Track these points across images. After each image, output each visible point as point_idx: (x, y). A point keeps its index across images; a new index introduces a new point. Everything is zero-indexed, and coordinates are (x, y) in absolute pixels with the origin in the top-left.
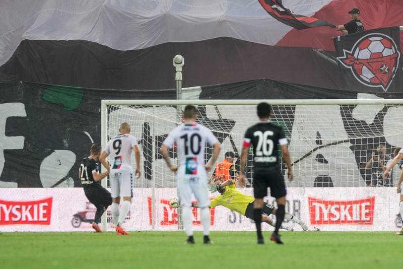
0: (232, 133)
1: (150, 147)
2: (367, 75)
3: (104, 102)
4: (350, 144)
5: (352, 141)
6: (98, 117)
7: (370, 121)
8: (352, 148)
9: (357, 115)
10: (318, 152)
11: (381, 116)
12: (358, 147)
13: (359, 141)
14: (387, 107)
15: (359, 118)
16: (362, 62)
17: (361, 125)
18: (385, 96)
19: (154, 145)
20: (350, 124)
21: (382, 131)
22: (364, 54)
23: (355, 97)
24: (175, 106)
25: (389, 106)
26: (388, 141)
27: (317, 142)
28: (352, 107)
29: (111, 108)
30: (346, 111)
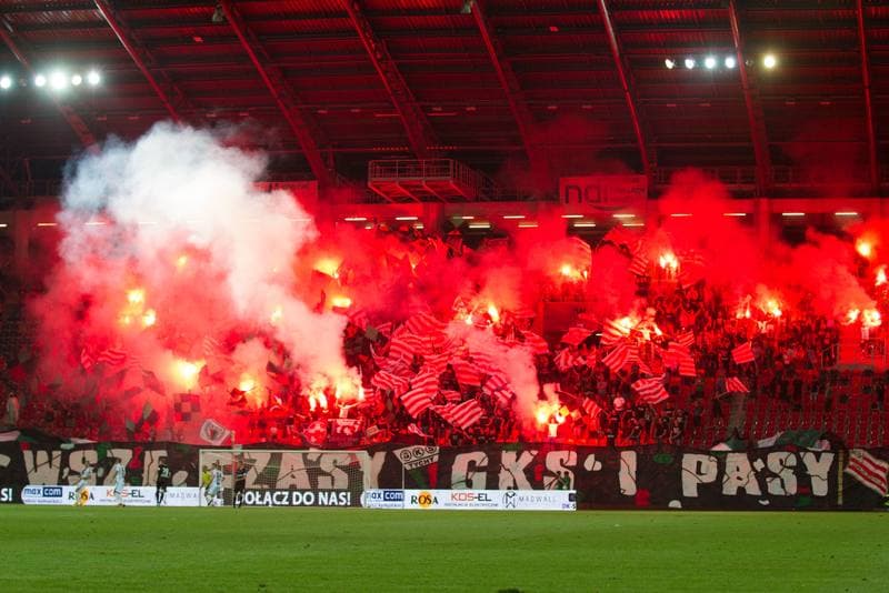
0: (255, 465)
2: (313, 440)
3: (201, 451)
4: (306, 470)
7: (315, 460)
10: (292, 474)
11: (319, 458)
12: (310, 472)
13: (309, 469)
14: (322, 454)
15: (310, 459)
16: (312, 434)
17: (311, 461)
20: (306, 461)
21: (320, 464)
22: (312, 431)
23: (308, 449)
24: (231, 453)
26: (322, 469)
27: (292, 469)
28: (307, 454)
29: (204, 453)
30: (305, 455)
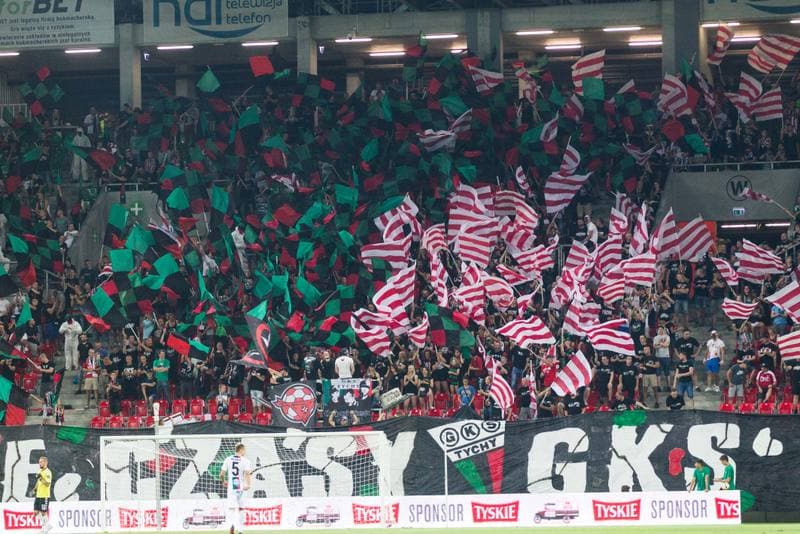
0: (195, 459)
1: (136, 471)
2: (292, 413)
3: (103, 438)
4: (281, 466)
5: (283, 464)
6: (97, 448)
7: (296, 449)
8: (283, 469)
9: (286, 444)
10: (258, 472)
11: (304, 445)
12: (288, 469)
13: (288, 464)
14: (308, 439)
15: (288, 447)
16: (288, 405)
17: (290, 452)
18: (307, 430)
19: (139, 468)
20: (281, 450)
21: (304, 455)
22: (290, 399)
24: (154, 441)
25: (310, 437)
26: (310, 463)
27: (258, 465)
28: (283, 439)
29: (107, 442)
30: (279, 441)
